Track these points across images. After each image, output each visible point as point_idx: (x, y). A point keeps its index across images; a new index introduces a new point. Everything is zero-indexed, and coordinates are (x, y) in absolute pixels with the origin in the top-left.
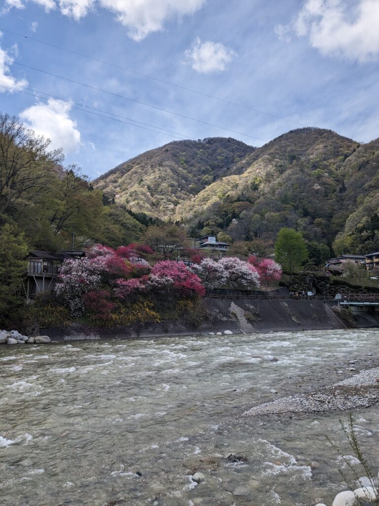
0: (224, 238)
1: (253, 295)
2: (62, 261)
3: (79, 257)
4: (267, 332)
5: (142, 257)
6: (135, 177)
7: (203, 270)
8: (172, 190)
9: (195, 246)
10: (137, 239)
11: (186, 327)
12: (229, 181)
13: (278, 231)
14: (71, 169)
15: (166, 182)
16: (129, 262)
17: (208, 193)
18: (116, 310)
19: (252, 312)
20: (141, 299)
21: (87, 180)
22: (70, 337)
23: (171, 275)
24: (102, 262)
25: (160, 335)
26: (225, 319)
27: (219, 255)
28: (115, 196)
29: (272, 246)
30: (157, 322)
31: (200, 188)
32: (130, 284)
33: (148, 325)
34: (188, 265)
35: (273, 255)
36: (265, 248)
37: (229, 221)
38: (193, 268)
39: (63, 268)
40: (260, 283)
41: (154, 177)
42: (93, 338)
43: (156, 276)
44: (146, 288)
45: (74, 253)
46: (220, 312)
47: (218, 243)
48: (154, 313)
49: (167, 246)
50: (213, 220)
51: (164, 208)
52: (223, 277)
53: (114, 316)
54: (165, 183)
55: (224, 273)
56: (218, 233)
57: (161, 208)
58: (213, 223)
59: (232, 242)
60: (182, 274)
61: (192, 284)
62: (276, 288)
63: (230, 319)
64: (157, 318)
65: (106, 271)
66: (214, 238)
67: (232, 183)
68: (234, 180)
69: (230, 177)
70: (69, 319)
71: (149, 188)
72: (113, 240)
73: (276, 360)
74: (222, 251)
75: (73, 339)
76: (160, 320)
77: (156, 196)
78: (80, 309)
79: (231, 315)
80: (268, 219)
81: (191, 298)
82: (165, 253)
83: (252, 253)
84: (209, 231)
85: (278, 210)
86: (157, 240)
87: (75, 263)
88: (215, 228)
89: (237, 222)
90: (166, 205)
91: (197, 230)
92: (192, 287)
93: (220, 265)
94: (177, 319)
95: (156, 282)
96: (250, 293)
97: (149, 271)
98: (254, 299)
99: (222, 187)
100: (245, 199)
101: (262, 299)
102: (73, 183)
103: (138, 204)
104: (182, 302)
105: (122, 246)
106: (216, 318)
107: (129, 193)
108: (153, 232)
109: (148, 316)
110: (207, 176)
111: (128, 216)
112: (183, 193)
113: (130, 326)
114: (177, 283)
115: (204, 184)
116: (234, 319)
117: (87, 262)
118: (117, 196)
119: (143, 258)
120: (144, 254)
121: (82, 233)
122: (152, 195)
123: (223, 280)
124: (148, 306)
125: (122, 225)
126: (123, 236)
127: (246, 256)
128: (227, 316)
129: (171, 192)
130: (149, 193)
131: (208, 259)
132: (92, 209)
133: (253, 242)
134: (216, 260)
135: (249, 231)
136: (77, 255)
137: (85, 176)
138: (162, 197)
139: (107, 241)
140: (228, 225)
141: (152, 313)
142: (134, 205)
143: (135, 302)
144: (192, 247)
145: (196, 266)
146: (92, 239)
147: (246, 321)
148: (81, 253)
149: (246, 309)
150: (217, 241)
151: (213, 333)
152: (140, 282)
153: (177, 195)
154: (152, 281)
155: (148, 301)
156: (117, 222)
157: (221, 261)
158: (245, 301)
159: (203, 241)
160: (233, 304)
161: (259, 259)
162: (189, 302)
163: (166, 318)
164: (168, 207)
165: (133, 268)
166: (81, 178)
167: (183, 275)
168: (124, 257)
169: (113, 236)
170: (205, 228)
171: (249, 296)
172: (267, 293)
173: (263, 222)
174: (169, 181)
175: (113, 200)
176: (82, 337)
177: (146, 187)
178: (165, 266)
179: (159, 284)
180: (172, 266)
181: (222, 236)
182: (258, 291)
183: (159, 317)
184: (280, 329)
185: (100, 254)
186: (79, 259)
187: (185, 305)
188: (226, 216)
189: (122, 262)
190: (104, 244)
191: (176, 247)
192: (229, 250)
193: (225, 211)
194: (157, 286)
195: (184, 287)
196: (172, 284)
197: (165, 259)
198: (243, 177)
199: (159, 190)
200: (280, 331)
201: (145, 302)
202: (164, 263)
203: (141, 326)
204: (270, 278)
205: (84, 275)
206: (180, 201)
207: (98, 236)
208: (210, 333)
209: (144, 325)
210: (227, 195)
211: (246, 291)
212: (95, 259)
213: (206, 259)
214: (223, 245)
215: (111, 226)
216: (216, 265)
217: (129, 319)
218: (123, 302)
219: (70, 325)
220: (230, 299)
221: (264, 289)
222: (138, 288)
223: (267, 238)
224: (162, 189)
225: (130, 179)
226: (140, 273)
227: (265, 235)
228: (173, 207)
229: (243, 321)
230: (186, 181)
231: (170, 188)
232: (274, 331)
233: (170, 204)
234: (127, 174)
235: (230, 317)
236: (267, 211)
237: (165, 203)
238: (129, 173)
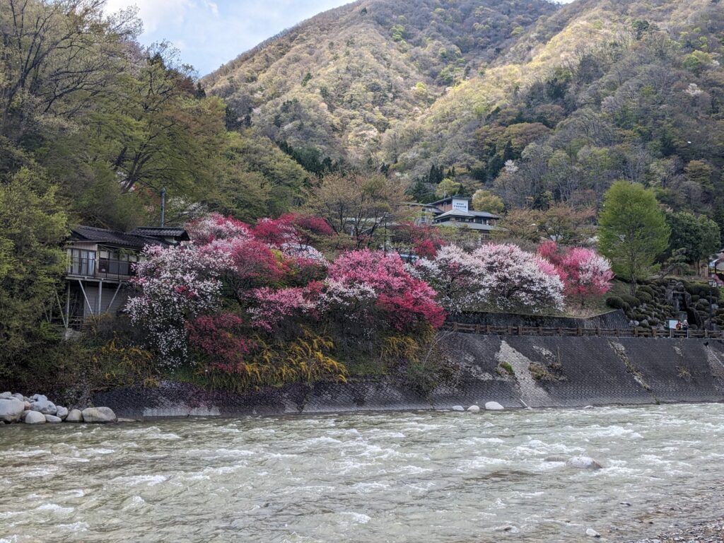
0: (487, 202)
1: (550, 325)
2: (139, 249)
3: (175, 242)
4: (580, 407)
5: (308, 241)
6: (294, 69)
7: (440, 271)
8: (375, 97)
9: (423, 219)
10: (299, 203)
11: (404, 393)
12: (498, 78)
13: (607, 188)
14: (157, 50)
15: (362, 79)
16: (280, 253)
17: (452, 103)
18: (253, 355)
19: (545, 362)
20: (306, 332)
21: (192, 75)
22: (155, 410)
23: (371, 281)
24: (224, 252)
25: (348, 410)
26: (487, 377)
27: (476, 240)
28: (250, 110)
29: (593, 220)
30: (341, 382)
31: (436, 94)
32: (283, 300)
33: (320, 387)
34: (409, 260)
35: (595, 239)
36: (577, 225)
37: (498, 166)
38: (419, 268)
39: (142, 264)
40: (565, 301)
41: (334, 69)
42: (204, 412)
43: (339, 284)
44: (317, 309)
45: (165, 232)
46: (475, 363)
47: (473, 214)
48: (335, 363)
49: (363, 220)
50: (465, 163)
51: (357, 136)
52: (482, 287)
53: (249, 368)
54: (359, 81)
55: (486, 278)
56: (473, 191)
57: (350, 136)
58: (464, 170)
59: (505, 211)
60: (396, 279)
61: (417, 302)
62: (600, 313)
63: (499, 378)
64: (340, 372)
65: (231, 271)
66: (466, 203)
67: (506, 82)
68: (510, 75)
69: (502, 69)
70: (154, 373)
71: (324, 93)
72: (249, 206)
73: (597, 467)
74: (481, 231)
75: (162, 415)
76: (346, 377)
77: (340, 110)
78: (178, 352)
79: (500, 369)
80: (584, 163)
81: (414, 332)
82: (358, 233)
83: (549, 235)
84: (454, 187)
85: (608, 142)
86: (342, 207)
87: (167, 254)
88: (467, 182)
89: (516, 168)
90: (360, 131)
91: (427, 185)
92: (416, 309)
93: (478, 261)
94: (383, 376)
95: (338, 296)
96: (542, 322)
97: (324, 272)
98: (552, 335)
99: (484, 91)
100: (535, 117)
101: (570, 335)
102: (161, 81)
103: (300, 128)
104: (394, 340)
105: (266, 219)
106: (467, 374)
107: (281, 105)
108: (332, 188)
109: (321, 367)
110: (450, 66)
111: (279, 152)
112: (398, 104)
113: (284, 390)
114: (384, 298)
115: (444, 84)
116: (506, 378)
117: (192, 252)
118: (257, 111)
119: (310, 244)
120: (314, 236)
121: (181, 190)
122: (331, 108)
123: (481, 292)
124: (321, 347)
125: (266, 173)
126: (268, 198)
127: (536, 240)
128: (491, 371)
129: (373, 103)
130: (324, 105)
131: (453, 248)
132: (202, 138)
133: (549, 213)
134: (469, 250)
135: (542, 188)
136: (171, 237)
137: (187, 67)
138: (352, 112)
139: (234, 207)
140: (495, 175)
141: (331, 361)
142: (291, 131)
143: (292, 338)
144: (417, 223)
145: (425, 262)
146: (203, 202)
147: (533, 382)
148: (179, 233)
149: (534, 356)
150: (471, 208)
151: (460, 408)
152: (305, 295)
153: (385, 108)
154: (330, 294)
155: (321, 335)
156: (255, 166)
157: (479, 252)
158: (531, 339)
159: (441, 208)
160: (504, 346)
161: (564, 248)
162: (411, 341)
163: (360, 373)
164: (364, 135)
165: (289, 265)
166: (180, 71)
167: (397, 283)
168: (271, 243)
169: (248, 198)
170: (446, 181)
171: (541, 328)
172: (580, 321)
173: (574, 167)
174: (368, 77)
175: (248, 119)
176: (181, 410)
177: (318, 90)
178: (359, 263)
179: (346, 299)
180: (374, 262)
181: (483, 198)
182: (559, 318)
183: (344, 371)
184: (607, 400)
185: (219, 235)
186: (175, 245)
187: (402, 347)
188: (492, 155)
189: (266, 252)
190: (227, 214)
191: (382, 221)
192: (498, 229)
193: (490, 145)
194: (341, 305)
195: (398, 306)
196: (373, 301)
197: (358, 247)
198: (530, 70)
199: (347, 98)
200: (606, 405)
201: (316, 338)
202: (356, 256)
203: (305, 390)
204: (586, 289)
205: (188, 278)
206: (391, 123)
207: (215, 195)
208: (455, 407)
209: (312, 387)
210: (494, 108)
211: (534, 318)
212: (210, 246)
213: (447, 248)
214: (485, 219)
215: (243, 176)
216: (468, 261)
217: (281, 374)
218: (268, 337)
219: (158, 384)
220: (500, 334)
221: (572, 313)
222: (299, 310)
223: (581, 202)
224: (352, 95)
225: (284, 73)
226: (304, 277)
227: (576, 195)
228: (375, 134)
229: (526, 382)
230: (405, 78)
231: (371, 94)
232: (594, 405)
233: (369, 129)
234: (277, 63)
235: (498, 374)
236: (583, 145)
237: (358, 125)
238: (281, 60)
